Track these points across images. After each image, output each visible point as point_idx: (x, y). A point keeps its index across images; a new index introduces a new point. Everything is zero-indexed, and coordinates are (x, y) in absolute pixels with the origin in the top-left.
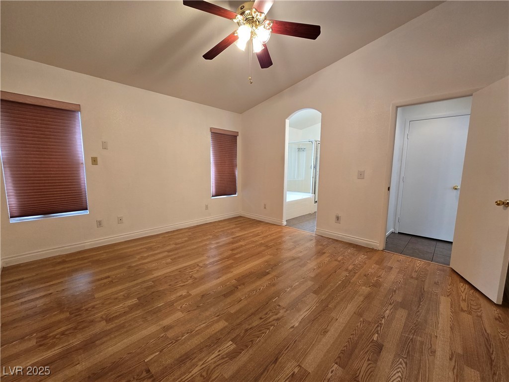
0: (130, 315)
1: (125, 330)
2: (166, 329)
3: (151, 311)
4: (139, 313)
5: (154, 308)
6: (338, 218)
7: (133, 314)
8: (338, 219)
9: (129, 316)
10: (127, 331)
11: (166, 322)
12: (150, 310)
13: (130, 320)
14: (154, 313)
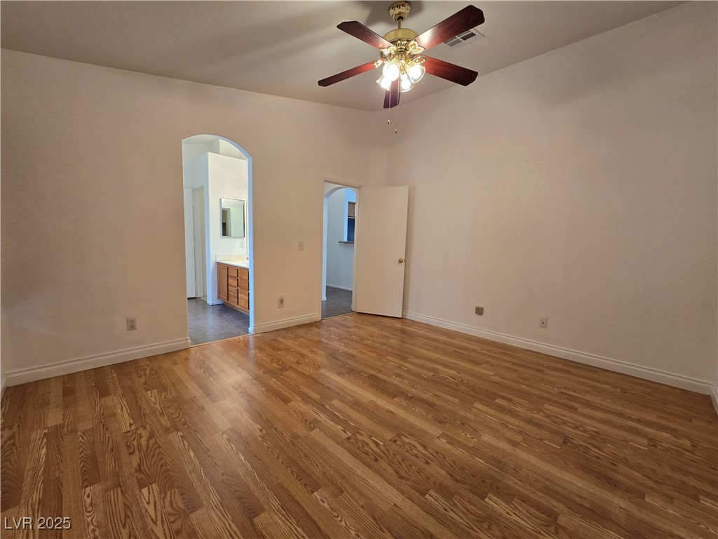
0: (523, 491)
1: (547, 483)
2: (514, 444)
3: (498, 467)
4: (511, 482)
5: (490, 466)
6: (282, 301)
7: (518, 487)
8: (282, 303)
9: (526, 490)
10: (549, 480)
11: (506, 447)
12: (497, 470)
13: (530, 485)
14: (500, 462)
